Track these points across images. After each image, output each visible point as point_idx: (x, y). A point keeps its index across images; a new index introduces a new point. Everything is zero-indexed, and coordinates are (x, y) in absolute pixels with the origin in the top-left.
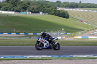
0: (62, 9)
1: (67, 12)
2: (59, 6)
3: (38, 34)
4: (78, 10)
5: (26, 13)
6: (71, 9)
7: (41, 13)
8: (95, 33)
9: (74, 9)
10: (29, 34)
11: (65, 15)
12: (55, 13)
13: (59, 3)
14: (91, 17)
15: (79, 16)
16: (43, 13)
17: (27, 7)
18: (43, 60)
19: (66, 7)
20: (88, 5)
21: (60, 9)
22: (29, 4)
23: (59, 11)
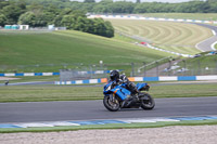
0: (97, 17)
1: (108, 23)
2: (91, 10)
3: (44, 74)
4: (133, 17)
5: (18, 28)
6: (118, 17)
7: (51, 27)
8: (173, 68)
9: (125, 17)
10: (26, 74)
11: (104, 31)
12: (82, 27)
13: (90, 5)
14: (162, 32)
15: (136, 31)
16: (56, 26)
17: (19, 15)
18: (58, 131)
19: (106, 12)
20: (156, 7)
21: (92, 17)
22: (23, 7)
23: (90, 21)
